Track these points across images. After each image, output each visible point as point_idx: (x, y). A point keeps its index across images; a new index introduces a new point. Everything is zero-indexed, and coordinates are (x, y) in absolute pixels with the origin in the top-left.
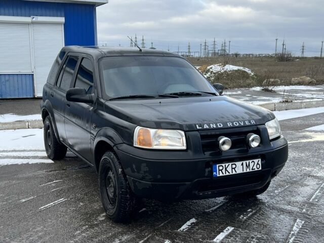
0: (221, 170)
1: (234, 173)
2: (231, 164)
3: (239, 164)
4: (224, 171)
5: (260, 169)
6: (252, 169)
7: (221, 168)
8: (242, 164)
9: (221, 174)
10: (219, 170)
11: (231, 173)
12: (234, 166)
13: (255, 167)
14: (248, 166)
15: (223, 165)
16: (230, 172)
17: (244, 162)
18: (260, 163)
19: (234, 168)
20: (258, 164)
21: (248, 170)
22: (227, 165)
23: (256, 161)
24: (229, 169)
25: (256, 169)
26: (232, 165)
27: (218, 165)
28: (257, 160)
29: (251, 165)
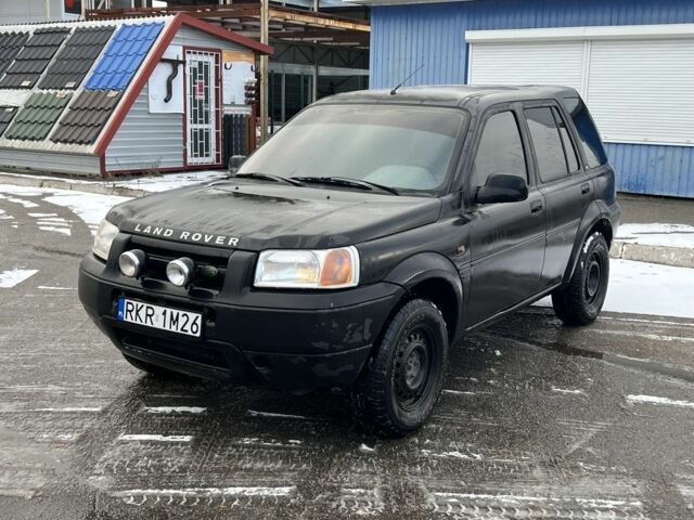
0: (131, 311)
1: (149, 324)
2: (146, 305)
3: (159, 310)
4: (134, 313)
5: (198, 335)
6: (182, 330)
7: (130, 307)
8: (164, 313)
9: (129, 320)
10: (127, 310)
11: (144, 324)
12: (150, 312)
13: (188, 327)
14: (174, 321)
15: (135, 303)
16: (144, 320)
17: (169, 311)
18: (199, 322)
19: (150, 316)
20: (194, 323)
21: (174, 329)
22: (140, 304)
23: (192, 316)
24: (142, 313)
25: (190, 333)
26: (148, 307)
27: (126, 301)
28: (195, 315)
29: (182, 321)
